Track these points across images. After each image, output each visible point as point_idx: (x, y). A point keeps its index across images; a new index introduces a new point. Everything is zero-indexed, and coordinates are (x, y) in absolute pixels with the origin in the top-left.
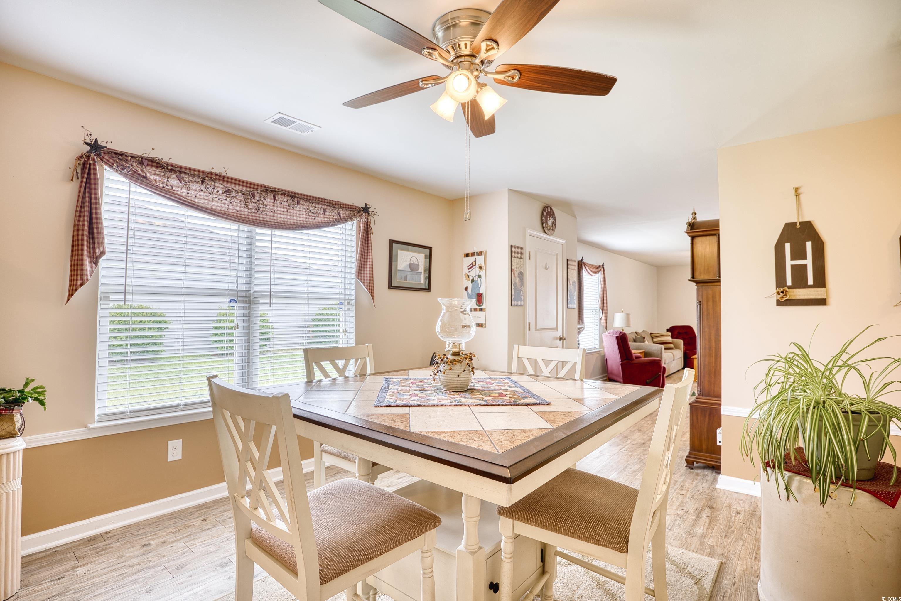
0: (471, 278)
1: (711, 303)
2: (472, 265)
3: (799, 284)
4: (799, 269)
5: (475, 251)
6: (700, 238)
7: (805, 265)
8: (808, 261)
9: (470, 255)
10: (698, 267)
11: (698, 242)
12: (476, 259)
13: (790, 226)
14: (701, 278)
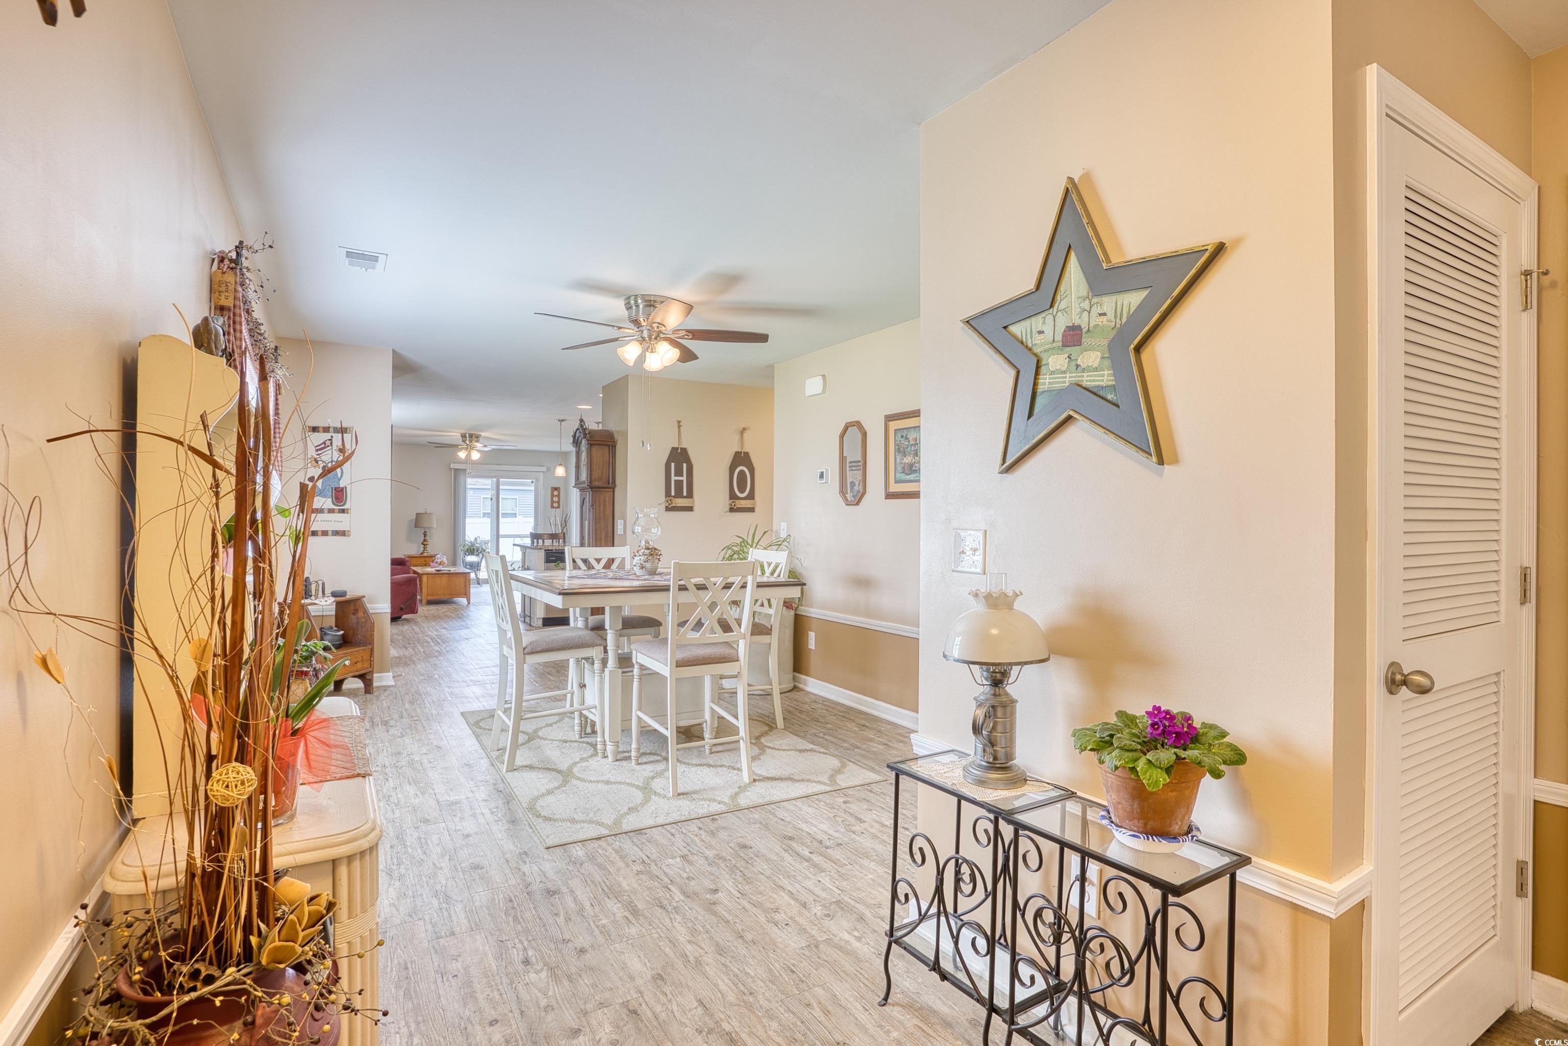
0: (322, 464)
2: (323, 445)
3: (679, 494)
4: (679, 484)
5: (331, 425)
6: (596, 446)
7: (682, 481)
8: (684, 478)
9: (321, 430)
10: (594, 473)
11: (594, 449)
12: (332, 437)
13: (674, 450)
14: (596, 484)
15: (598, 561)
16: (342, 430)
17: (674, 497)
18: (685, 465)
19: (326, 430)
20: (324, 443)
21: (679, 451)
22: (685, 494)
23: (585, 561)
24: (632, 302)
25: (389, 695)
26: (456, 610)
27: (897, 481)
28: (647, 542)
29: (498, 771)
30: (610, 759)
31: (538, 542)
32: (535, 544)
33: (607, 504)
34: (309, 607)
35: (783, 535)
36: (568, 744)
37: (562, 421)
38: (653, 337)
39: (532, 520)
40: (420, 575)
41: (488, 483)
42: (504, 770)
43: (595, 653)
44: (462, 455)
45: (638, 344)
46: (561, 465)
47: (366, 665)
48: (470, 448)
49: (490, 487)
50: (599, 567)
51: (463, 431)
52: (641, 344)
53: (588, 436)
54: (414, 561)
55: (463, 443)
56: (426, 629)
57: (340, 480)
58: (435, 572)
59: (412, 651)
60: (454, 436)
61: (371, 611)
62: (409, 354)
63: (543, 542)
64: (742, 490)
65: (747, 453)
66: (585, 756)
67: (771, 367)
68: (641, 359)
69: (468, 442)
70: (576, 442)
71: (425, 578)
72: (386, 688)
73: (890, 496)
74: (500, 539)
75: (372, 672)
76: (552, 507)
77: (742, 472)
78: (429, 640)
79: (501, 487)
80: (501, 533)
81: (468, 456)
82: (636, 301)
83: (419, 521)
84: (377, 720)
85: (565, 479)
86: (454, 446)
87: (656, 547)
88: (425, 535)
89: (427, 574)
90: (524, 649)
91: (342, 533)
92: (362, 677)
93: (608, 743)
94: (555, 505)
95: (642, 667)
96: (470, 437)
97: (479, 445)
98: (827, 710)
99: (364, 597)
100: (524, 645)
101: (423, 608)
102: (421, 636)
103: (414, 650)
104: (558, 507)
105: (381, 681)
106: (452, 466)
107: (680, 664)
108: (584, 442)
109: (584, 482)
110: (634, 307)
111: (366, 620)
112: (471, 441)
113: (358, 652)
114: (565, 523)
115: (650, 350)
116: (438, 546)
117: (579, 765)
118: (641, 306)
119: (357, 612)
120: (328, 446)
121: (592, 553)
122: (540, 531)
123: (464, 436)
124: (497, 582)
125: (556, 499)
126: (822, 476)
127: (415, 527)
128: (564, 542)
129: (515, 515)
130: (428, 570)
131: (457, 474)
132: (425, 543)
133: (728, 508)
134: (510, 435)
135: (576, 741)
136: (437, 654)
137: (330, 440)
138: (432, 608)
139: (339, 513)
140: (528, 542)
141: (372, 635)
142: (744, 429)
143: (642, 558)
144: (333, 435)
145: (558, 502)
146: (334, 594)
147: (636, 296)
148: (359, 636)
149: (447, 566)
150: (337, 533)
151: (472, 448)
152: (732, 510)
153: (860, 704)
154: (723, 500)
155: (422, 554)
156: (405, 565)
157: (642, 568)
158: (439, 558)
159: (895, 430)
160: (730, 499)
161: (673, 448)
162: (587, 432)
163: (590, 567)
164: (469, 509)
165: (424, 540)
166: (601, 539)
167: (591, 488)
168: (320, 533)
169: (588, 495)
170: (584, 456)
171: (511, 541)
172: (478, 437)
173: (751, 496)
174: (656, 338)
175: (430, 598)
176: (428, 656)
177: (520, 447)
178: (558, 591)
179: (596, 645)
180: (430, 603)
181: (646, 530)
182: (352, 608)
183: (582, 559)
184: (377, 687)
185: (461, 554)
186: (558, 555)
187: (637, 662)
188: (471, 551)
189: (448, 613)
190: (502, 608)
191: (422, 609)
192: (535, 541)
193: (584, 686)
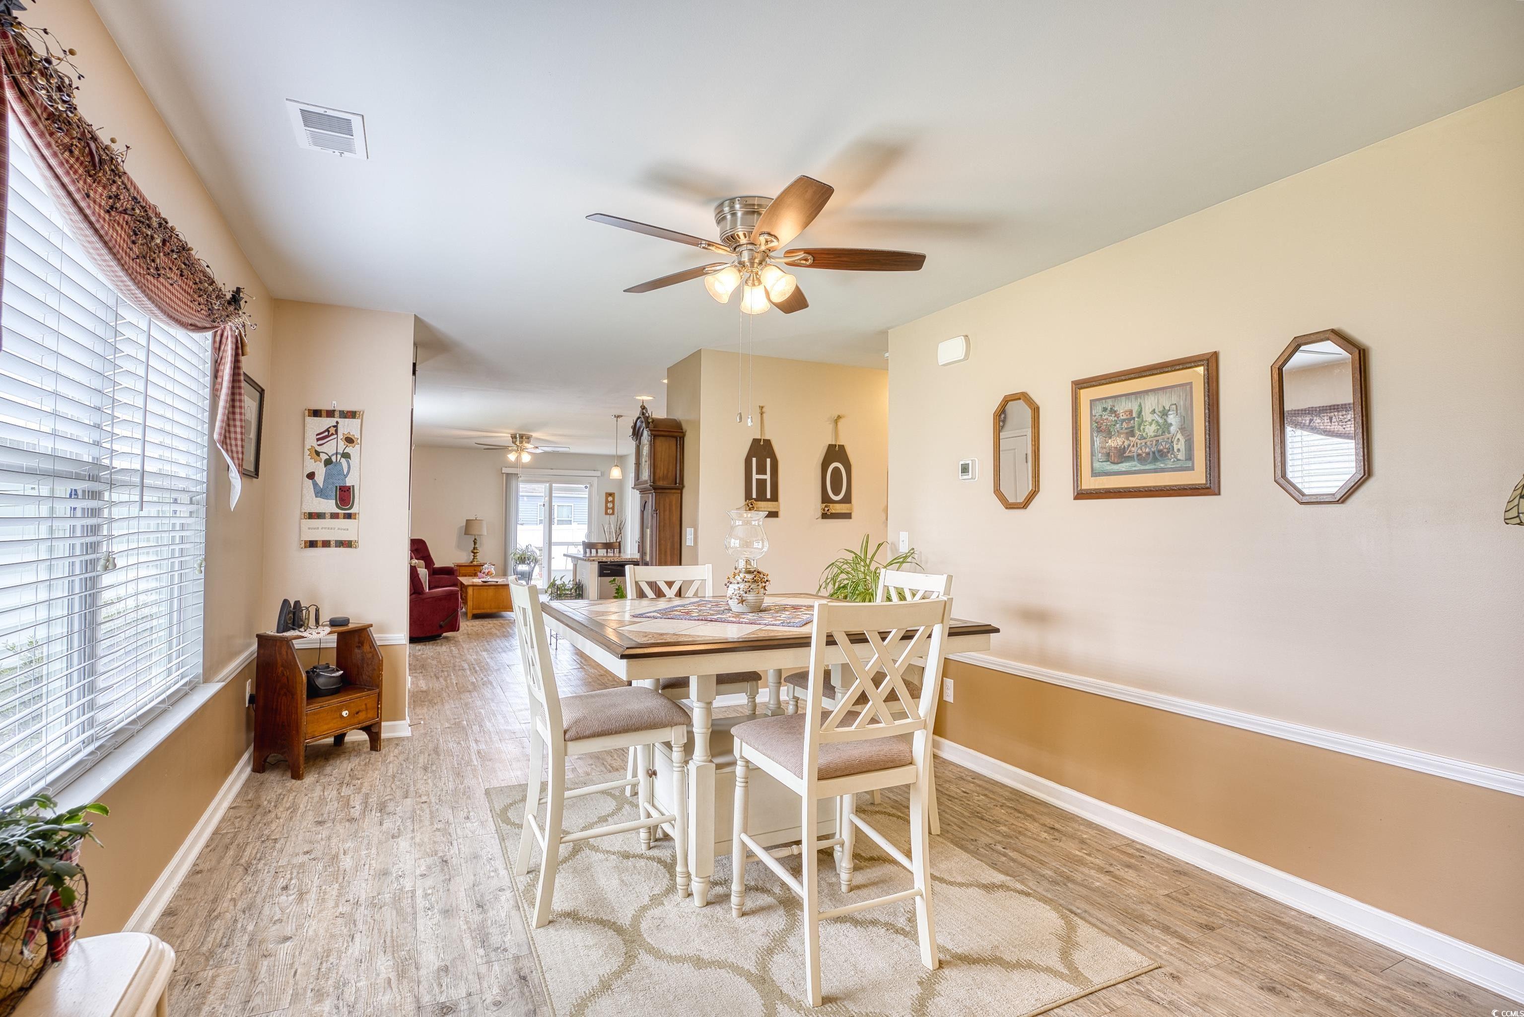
0: (324, 457)
1: (667, 513)
2: (326, 433)
3: (761, 497)
4: (761, 484)
5: (336, 408)
6: (661, 438)
7: (766, 480)
8: (768, 477)
9: (324, 414)
10: (658, 471)
11: (659, 441)
12: (337, 422)
13: (756, 442)
14: (660, 483)
15: (670, 584)
16: (352, 415)
17: (756, 500)
18: (768, 460)
19: (330, 414)
20: (328, 430)
21: (762, 443)
22: (769, 496)
23: (653, 585)
24: (727, 209)
25: (401, 753)
26: (502, 626)
27: (1095, 474)
28: (748, 562)
29: (526, 922)
30: (697, 901)
31: (591, 552)
32: (588, 555)
33: (674, 508)
34: (294, 642)
35: (904, 549)
36: (630, 863)
37: (619, 417)
38: (757, 261)
39: (585, 528)
40: (466, 587)
41: (541, 489)
42: (534, 924)
43: (676, 735)
44: (512, 457)
45: (735, 270)
46: (617, 466)
47: (371, 714)
48: (520, 450)
49: (543, 494)
50: (670, 593)
51: (513, 432)
52: (740, 271)
53: (651, 425)
54: (463, 570)
55: (513, 445)
56: (466, 651)
57: (346, 476)
58: (482, 583)
59: (444, 683)
60: (504, 437)
61: (378, 643)
62: (439, 323)
63: (597, 552)
64: (836, 492)
65: (843, 446)
66: (656, 891)
67: (883, 334)
68: (737, 295)
69: (518, 443)
70: (636, 433)
71: (470, 590)
72: (398, 741)
73: (1081, 495)
74: (553, 547)
75: (378, 724)
76: (606, 513)
77: (836, 469)
78: (466, 666)
79: (553, 495)
80: (553, 540)
81: (518, 458)
82: (732, 207)
83: (469, 527)
84: (373, 800)
85: (620, 483)
86: (504, 449)
87: (760, 570)
88: (475, 543)
89: (473, 586)
90: (565, 732)
91: (347, 544)
92: (367, 729)
93: (693, 877)
94: (610, 511)
95: (750, 768)
96: (520, 438)
97: (529, 446)
98: (985, 795)
99: (371, 626)
100: (565, 726)
101: (468, 623)
102: (458, 660)
103: (446, 681)
104: (613, 514)
105: (394, 732)
106: (505, 470)
107: (825, 774)
108: (646, 433)
109: (646, 482)
110: (729, 217)
111: (373, 656)
112: (521, 442)
113: (360, 699)
114: (620, 530)
115: (750, 282)
116: (488, 553)
117: (650, 913)
118: (739, 214)
119: (362, 645)
120: (332, 434)
121: (660, 574)
122: (594, 540)
123: (514, 437)
124: (526, 625)
125: (610, 505)
126: (965, 469)
127: (465, 534)
128: (620, 552)
129: (569, 522)
130: (477, 581)
131: (509, 478)
132: (474, 552)
133: (820, 514)
134: (560, 435)
135: (641, 856)
136: (470, 687)
137: (336, 426)
138: (477, 623)
139: (344, 518)
140: (579, 551)
141: (380, 676)
142: (839, 417)
143: (742, 586)
144: (339, 420)
145: (613, 508)
146: (333, 623)
147: (732, 201)
148: (364, 677)
149: (497, 576)
150: (341, 544)
151: (522, 450)
152: (825, 516)
153: (1033, 788)
154: (815, 504)
155: (472, 562)
156: (453, 574)
157: (742, 601)
158: (486, 568)
159: (1091, 401)
160: (823, 502)
161: (755, 440)
162: (650, 420)
163: (659, 594)
164: (522, 515)
165: (474, 548)
166: (666, 552)
167: (655, 489)
168: (320, 544)
169: (651, 499)
170: (646, 450)
171: (564, 549)
172: (529, 438)
173: (847, 499)
174: (760, 263)
175: (476, 612)
176: (461, 690)
177: (574, 450)
178: (620, 651)
179: (676, 725)
180: (476, 617)
181: (747, 544)
182: (357, 640)
183: (648, 583)
184: (389, 740)
185: (512, 563)
186: (613, 567)
187: (742, 757)
188: (522, 560)
189: (494, 631)
190: (533, 665)
191: (465, 625)
192: (588, 550)
193: (655, 773)
